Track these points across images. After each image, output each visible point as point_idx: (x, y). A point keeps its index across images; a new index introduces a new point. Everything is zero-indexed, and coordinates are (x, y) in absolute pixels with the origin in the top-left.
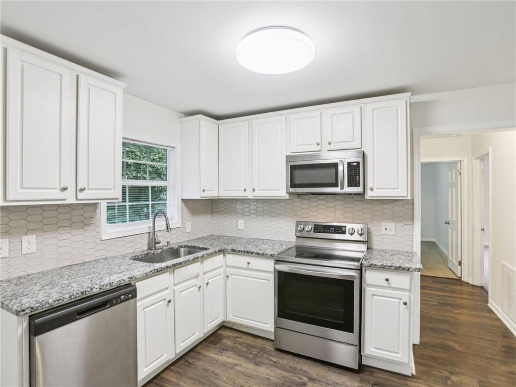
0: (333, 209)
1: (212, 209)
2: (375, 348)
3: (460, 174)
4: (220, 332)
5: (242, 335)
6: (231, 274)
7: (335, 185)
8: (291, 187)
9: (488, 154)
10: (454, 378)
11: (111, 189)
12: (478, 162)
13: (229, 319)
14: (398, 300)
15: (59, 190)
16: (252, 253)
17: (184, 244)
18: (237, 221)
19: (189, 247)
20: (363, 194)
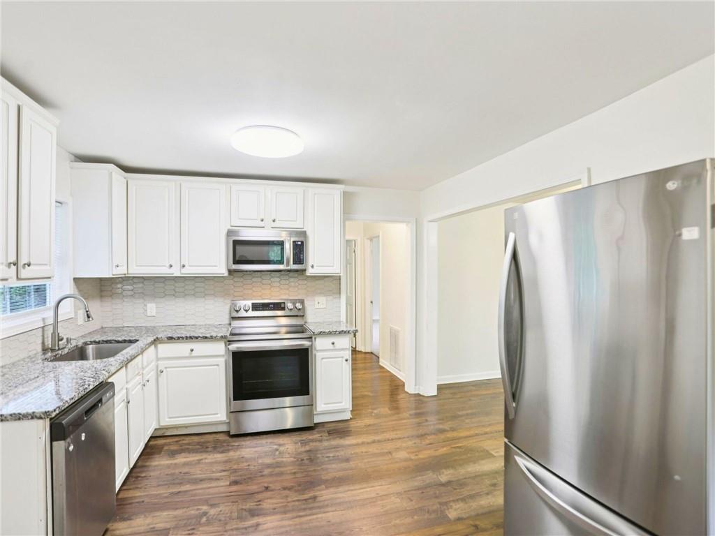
0: (269, 286)
1: (101, 291)
2: (325, 404)
3: (355, 252)
4: (151, 443)
5: (183, 438)
6: (166, 368)
7: (281, 262)
8: (234, 263)
9: (378, 236)
10: (375, 411)
11: (46, 265)
12: (369, 241)
13: (163, 423)
14: (341, 359)
15: (6, 266)
16: (197, 338)
17: (89, 340)
18: (146, 305)
19: (99, 343)
20: (304, 270)
